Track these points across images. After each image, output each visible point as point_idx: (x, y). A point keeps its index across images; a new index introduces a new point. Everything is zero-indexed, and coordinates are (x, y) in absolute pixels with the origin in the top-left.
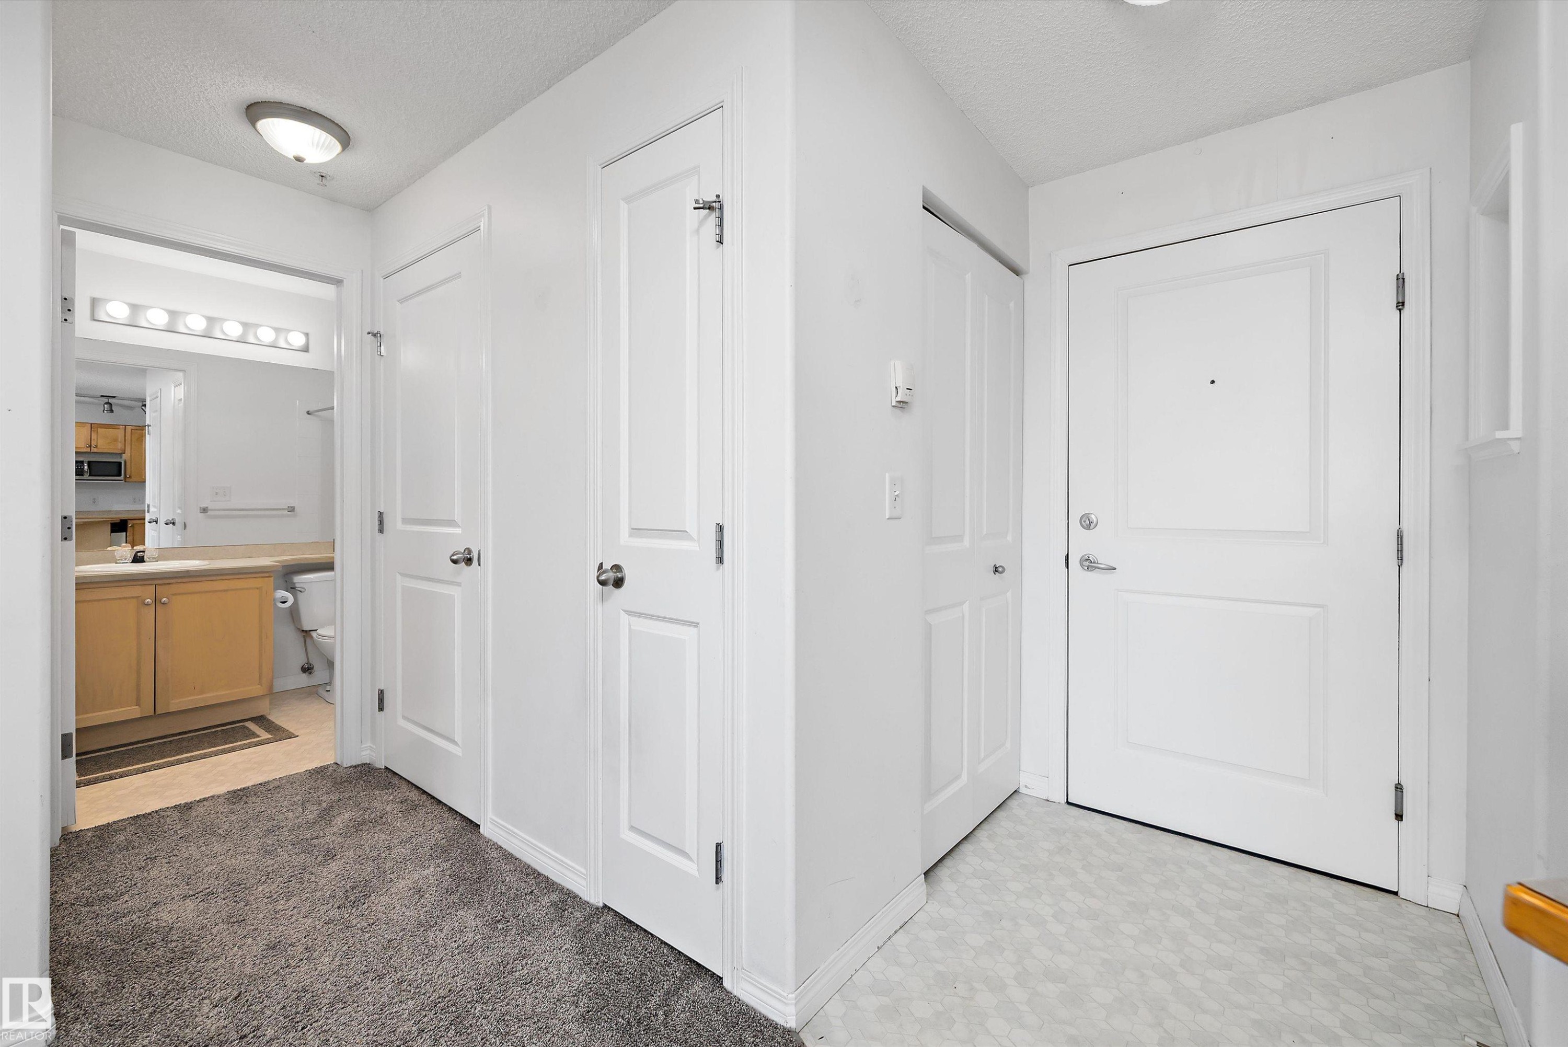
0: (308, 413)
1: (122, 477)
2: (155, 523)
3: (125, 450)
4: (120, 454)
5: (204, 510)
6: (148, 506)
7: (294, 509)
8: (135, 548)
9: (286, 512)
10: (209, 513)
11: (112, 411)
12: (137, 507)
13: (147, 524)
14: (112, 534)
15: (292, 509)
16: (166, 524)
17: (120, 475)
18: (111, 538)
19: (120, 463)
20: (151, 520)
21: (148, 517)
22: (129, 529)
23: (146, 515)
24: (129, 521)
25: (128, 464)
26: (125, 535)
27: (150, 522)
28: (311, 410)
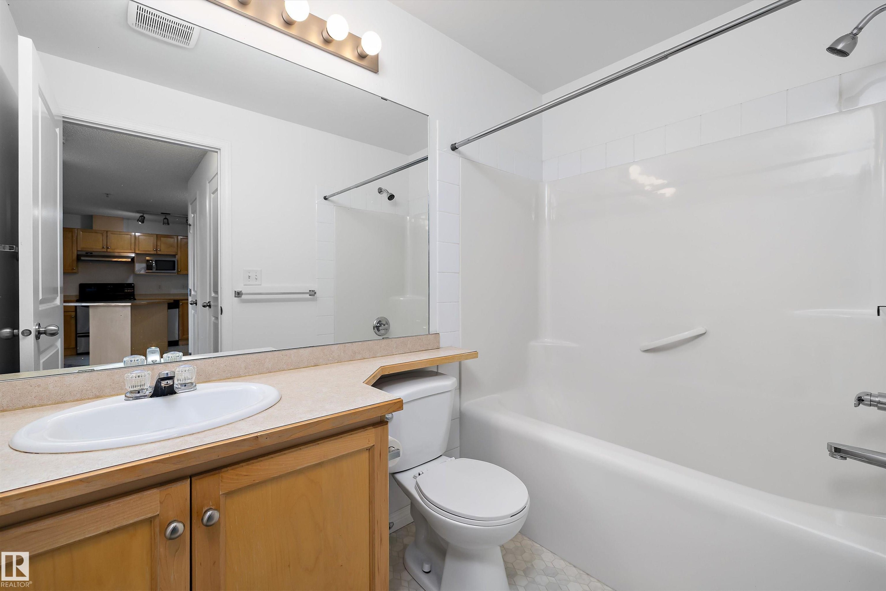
0: (325, 198)
1: (176, 271)
2: (195, 304)
3: (177, 253)
4: (174, 256)
5: (238, 294)
6: (190, 290)
7: (315, 293)
8: (165, 355)
9: (307, 296)
10: (243, 297)
11: (168, 224)
12: (183, 291)
13: (190, 305)
14: (169, 310)
15: (313, 293)
16: (204, 306)
17: (174, 269)
18: (168, 312)
19: (174, 261)
20: (192, 302)
21: (190, 299)
22: (180, 306)
23: (189, 298)
24: (180, 301)
25: (179, 262)
26: (178, 311)
27: (191, 304)
28: (327, 194)
